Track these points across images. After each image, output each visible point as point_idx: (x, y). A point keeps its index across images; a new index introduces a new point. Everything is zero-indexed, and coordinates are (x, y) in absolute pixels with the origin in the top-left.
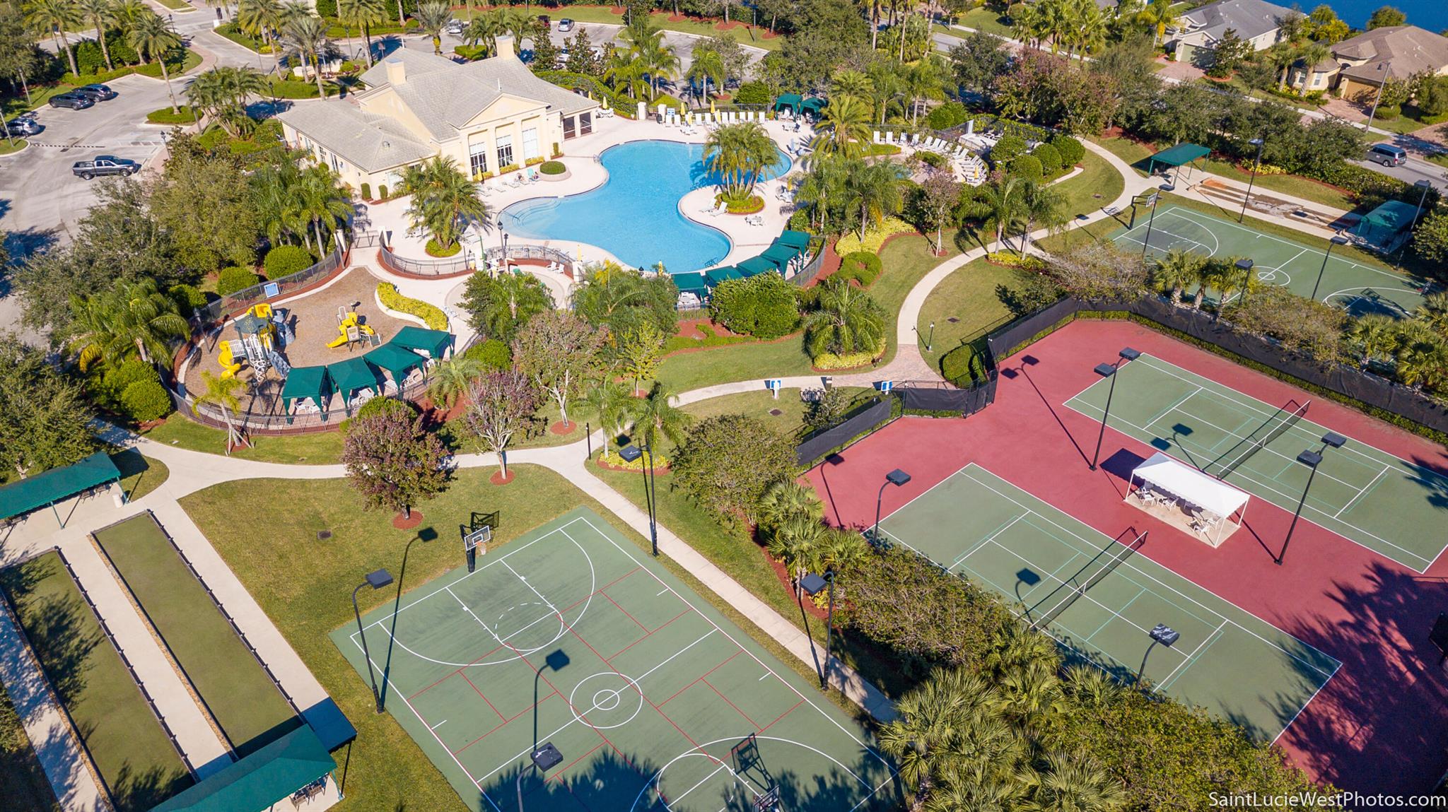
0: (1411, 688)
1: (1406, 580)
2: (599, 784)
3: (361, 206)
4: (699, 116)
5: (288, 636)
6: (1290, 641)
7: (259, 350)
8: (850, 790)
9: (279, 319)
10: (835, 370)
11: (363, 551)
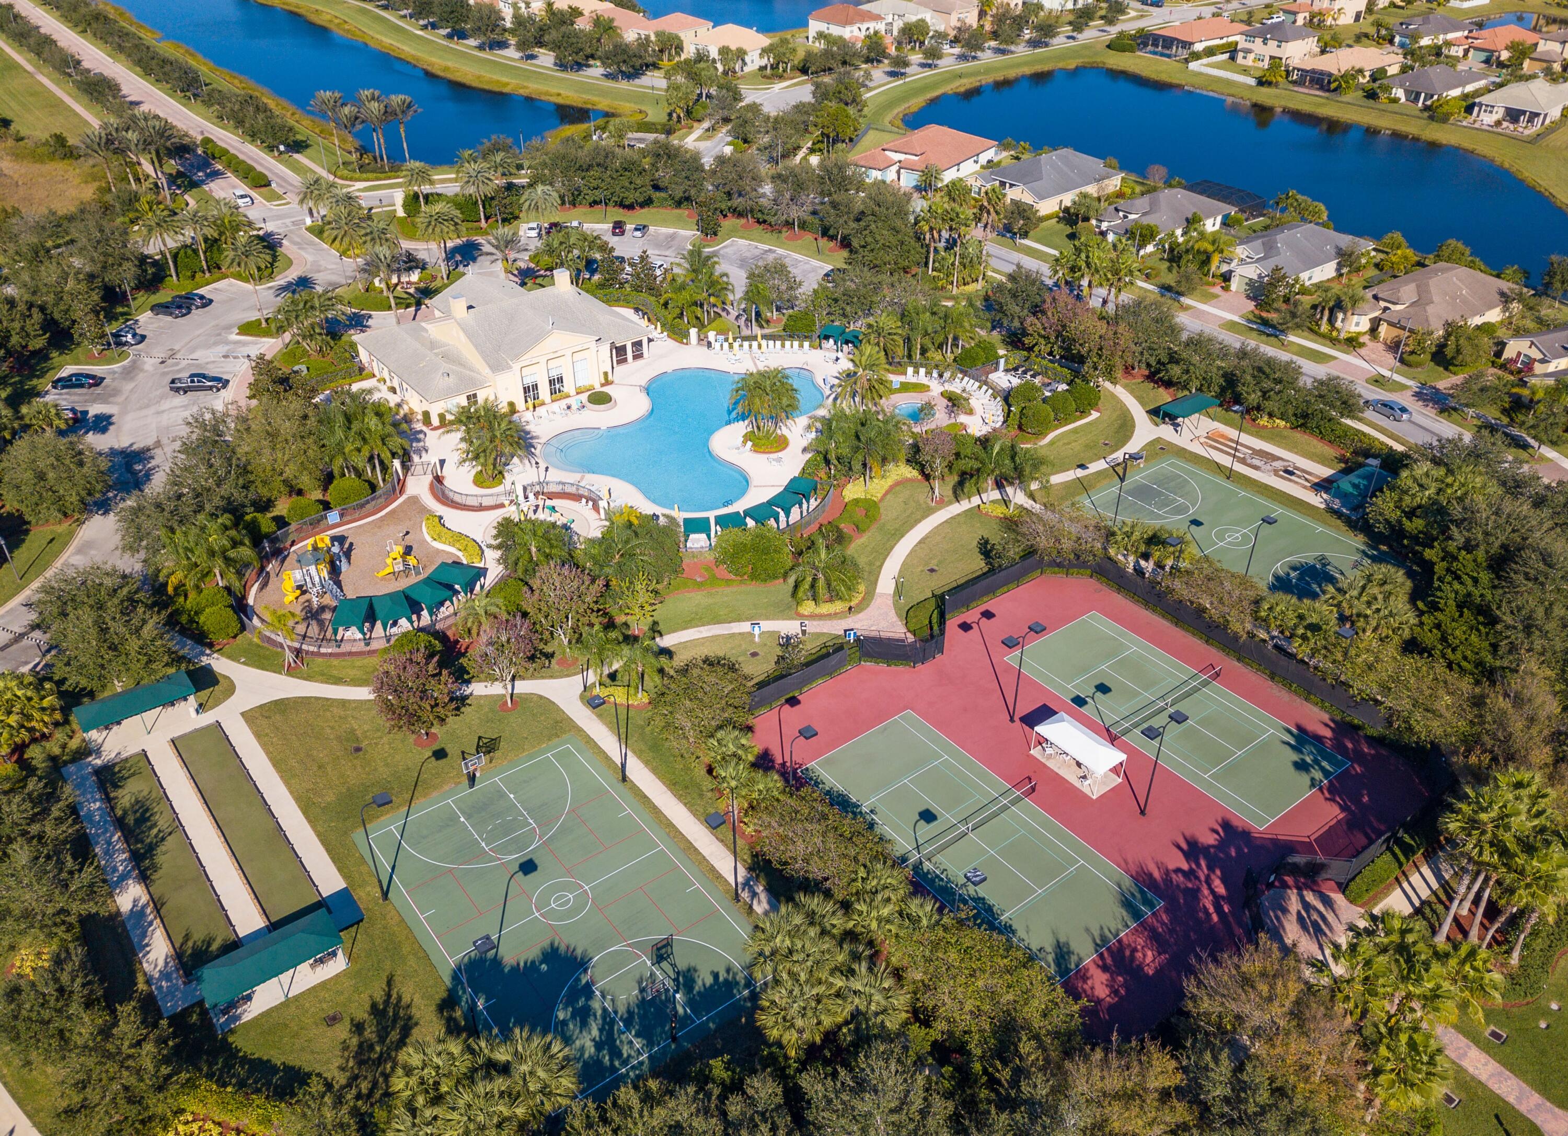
0: (1212, 927)
1: (1246, 835)
2: (544, 967)
3: (421, 432)
4: (746, 344)
5: (319, 835)
6: (1127, 882)
7: (317, 579)
8: (737, 983)
9: (336, 549)
10: (812, 617)
11: (387, 765)
